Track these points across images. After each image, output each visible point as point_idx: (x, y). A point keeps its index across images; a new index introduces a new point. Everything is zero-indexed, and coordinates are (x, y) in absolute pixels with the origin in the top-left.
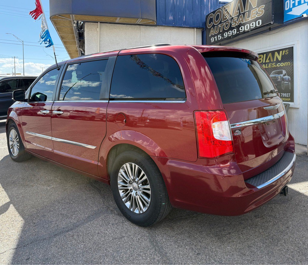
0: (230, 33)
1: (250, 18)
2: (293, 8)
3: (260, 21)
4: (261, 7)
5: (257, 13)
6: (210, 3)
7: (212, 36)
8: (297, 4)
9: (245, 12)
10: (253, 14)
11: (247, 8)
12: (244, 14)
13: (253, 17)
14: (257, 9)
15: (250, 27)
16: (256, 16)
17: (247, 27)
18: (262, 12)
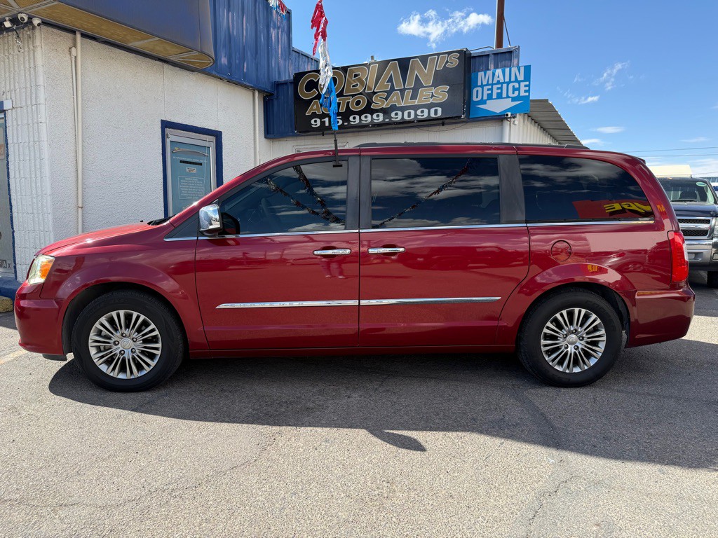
0: (367, 119)
1: (417, 101)
2: (488, 99)
3: (440, 110)
4: (442, 88)
5: (433, 96)
6: (280, 47)
7: (314, 115)
8: (495, 96)
9: (405, 89)
10: (425, 96)
11: (411, 83)
12: (402, 91)
13: (424, 101)
14: (433, 90)
15: (416, 115)
16: (431, 100)
17: (409, 115)
18: (444, 96)
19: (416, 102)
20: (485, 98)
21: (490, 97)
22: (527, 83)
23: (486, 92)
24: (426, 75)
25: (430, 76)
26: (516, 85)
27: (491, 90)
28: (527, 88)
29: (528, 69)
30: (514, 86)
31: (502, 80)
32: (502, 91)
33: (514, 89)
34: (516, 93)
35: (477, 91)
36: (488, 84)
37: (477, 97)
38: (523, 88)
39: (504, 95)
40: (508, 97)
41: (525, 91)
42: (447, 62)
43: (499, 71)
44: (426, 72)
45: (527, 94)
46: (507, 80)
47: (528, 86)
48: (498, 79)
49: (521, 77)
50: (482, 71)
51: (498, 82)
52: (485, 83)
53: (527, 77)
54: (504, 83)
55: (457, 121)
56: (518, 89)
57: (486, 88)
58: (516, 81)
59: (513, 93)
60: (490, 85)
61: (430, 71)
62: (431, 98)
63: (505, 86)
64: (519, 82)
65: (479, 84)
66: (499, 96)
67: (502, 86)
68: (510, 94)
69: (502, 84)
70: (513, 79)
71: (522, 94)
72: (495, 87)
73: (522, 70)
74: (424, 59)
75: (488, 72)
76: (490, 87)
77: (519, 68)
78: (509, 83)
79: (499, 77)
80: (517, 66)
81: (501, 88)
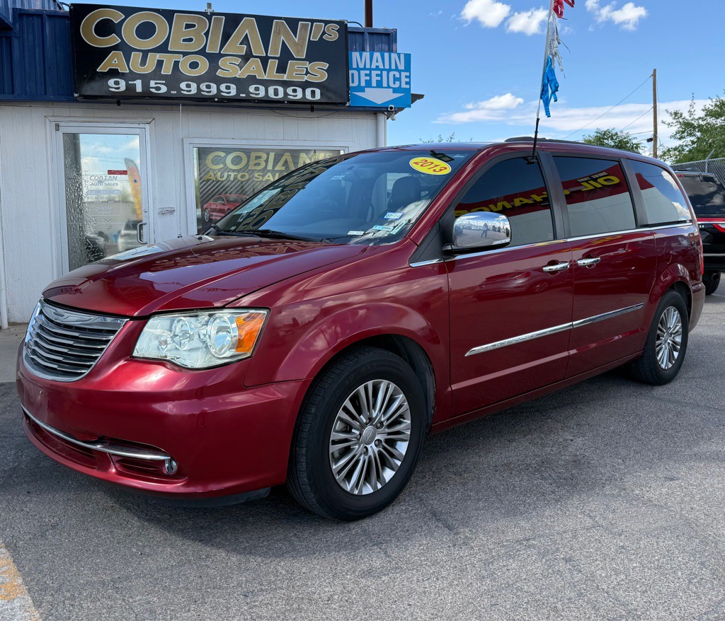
0: (210, 89)
2: (366, 87)
3: (318, 92)
4: (319, 65)
7: (114, 73)
8: (374, 84)
9: (268, 58)
10: (296, 71)
11: (275, 51)
12: (265, 61)
13: (295, 77)
14: (307, 64)
15: (286, 94)
16: (306, 78)
17: (276, 93)
18: (322, 76)
19: (285, 77)
20: (363, 84)
21: (369, 84)
22: (408, 74)
23: (364, 78)
24: (296, 44)
25: (302, 46)
26: (397, 75)
27: (370, 75)
28: (408, 80)
29: (408, 57)
30: (394, 75)
31: (381, 67)
32: (382, 78)
33: (395, 79)
34: (397, 84)
35: (353, 74)
36: (365, 69)
37: (353, 82)
38: (404, 80)
39: (385, 84)
40: (389, 87)
41: (407, 83)
42: (324, 33)
43: (377, 55)
44: (296, 40)
45: (408, 86)
46: (387, 67)
47: (409, 77)
48: (377, 64)
49: (401, 67)
50: (356, 51)
51: (377, 68)
52: (361, 66)
53: (408, 68)
54: (384, 70)
55: (340, 108)
56: (399, 79)
57: (363, 73)
58: (397, 69)
59: (394, 83)
60: (368, 69)
61: (302, 39)
62: (306, 74)
63: (385, 73)
64: (400, 71)
65: (355, 66)
66: (379, 85)
67: (381, 73)
68: (391, 84)
69: (381, 70)
70: (393, 67)
71: (404, 86)
72: (374, 73)
73: (402, 57)
74: (293, 23)
75: (364, 53)
76: (368, 72)
77: (399, 55)
78: (389, 71)
79: (377, 62)
80: (396, 52)
81: (381, 75)
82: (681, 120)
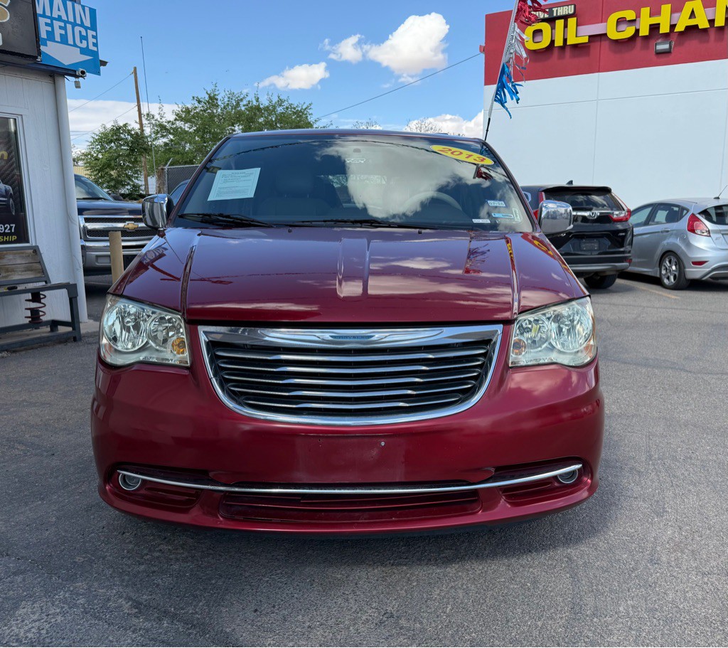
2: (48, 39)
20: (44, 35)
21: (51, 36)
22: (94, 33)
23: (43, 27)
26: (83, 32)
27: (51, 25)
28: (95, 41)
29: (93, 12)
30: (80, 32)
31: (64, 18)
32: (66, 32)
33: (82, 37)
34: (84, 44)
36: (44, 15)
38: (91, 40)
39: (71, 41)
40: (75, 45)
41: (94, 45)
45: (95, 49)
46: (71, 19)
47: (95, 37)
48: (59, 13)
49: (87, 23)
51: (60, 18)
52: (39, 11)
53: (94, 25)
54: (68, 22)
56: (86, 38)
57: (42, 20)
58: (82, 25)
59: (81, 43)
60: (48, 17)
64: (86, 28)
66: (64, 40)
67: (65, 25)
68: (78, 43)
69: (65, 22)
70: (78, 22)
71: (91, 47)
72: (57, 24)
73: (87, 11)
76: (48, 21)
77: (83, 7)
78: (74, 25)
79: (59, 10)
80: (80, 3)
81: (64, 28)
82: (154, 122)
